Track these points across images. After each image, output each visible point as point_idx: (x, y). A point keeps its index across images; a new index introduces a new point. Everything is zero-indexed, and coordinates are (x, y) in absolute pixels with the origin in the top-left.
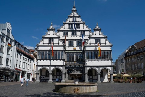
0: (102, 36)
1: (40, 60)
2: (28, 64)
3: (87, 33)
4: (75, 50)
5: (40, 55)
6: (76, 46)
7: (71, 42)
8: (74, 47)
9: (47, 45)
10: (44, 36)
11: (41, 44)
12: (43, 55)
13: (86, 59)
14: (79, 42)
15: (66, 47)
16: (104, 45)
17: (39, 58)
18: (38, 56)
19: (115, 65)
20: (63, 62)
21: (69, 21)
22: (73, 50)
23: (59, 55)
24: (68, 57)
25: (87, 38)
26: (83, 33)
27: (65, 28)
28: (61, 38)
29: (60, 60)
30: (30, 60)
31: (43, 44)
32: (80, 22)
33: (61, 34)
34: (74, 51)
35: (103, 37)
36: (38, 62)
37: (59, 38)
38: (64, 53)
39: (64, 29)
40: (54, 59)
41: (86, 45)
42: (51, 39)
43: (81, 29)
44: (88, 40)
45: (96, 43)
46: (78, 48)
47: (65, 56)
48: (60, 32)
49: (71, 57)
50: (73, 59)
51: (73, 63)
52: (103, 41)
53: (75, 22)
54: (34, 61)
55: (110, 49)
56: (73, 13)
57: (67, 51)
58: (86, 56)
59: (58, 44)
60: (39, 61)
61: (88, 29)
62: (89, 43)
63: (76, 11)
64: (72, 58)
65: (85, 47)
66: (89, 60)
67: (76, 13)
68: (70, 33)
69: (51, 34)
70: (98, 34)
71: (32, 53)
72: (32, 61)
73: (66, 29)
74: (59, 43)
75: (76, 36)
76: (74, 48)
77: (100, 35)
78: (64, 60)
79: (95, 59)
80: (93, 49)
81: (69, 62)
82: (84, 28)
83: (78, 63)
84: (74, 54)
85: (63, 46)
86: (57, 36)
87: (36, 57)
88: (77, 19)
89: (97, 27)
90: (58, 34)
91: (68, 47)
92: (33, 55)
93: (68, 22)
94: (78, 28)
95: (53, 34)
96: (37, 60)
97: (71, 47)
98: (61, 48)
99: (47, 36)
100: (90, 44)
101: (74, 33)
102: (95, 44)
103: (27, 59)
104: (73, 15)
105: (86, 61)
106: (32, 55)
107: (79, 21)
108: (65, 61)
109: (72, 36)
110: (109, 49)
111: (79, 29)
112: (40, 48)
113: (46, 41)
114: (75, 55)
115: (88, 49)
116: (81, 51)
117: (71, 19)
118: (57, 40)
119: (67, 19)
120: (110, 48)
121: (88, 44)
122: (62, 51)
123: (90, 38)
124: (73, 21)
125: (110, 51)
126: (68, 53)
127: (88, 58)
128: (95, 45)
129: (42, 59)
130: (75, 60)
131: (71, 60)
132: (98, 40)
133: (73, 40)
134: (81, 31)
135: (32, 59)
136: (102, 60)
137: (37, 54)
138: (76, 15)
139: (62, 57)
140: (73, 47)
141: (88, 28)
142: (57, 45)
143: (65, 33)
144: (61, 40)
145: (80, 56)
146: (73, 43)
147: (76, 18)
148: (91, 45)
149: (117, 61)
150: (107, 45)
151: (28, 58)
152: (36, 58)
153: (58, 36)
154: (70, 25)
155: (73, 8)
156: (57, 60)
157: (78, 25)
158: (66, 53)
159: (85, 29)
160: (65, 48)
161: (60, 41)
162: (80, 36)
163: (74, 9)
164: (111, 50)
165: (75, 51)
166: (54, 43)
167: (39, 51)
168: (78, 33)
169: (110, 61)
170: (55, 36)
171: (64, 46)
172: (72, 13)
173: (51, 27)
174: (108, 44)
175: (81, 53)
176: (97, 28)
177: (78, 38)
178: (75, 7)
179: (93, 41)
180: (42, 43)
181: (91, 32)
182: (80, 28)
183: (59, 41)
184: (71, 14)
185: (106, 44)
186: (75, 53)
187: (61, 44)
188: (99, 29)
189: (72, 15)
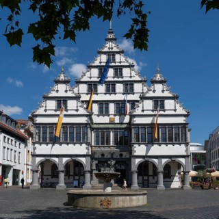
0: (167, 94)
1: (40, 144)
2: (15, 151)
3: (138, 88)
4: (112, 122)
5: (39, 133)
6: (115, 115)
7: (104, 106)
8: (111, 116)
9: (53, 113)
10: (46, 95)
11: (41, 111)
12: (45, 133)
13: (134, 141)
14: (121, 107)
15: (93, 116)
17: (37, 140)
18: (34, 136)
19: (205, 152)
20: (87, 148)
21: (101, 63)
22: (108, 122)
23: (78, 133)
24: (97, 137)
25: (136, 97)
26: (129, 86)
27: (91, 77)
28: (81, 99)
29: (81, 144)
30: (18, 143)
31: (46, 110)
32: (122, 64)
33: (83, 88)
34: (110, 126)
35: (171, 95)
36: (35, 149)
37: (77, 98)
38: (89, 129)
39: (89, 80)
40: (68, 141)
41: (134, 114)
42: (62, 102)
43: (125, 79)
44: (138, 101)
45: (155, 108)
46: (117, 120)
47: (92, 136)
48: (81, 86)
49: (103, 137)
50: (108, 142)
51: (107, 149)
52: (169, 104)
53: (113, 64)
54: (26, 145)
55: (184, 122)
56: (108, 45)
57: (96, 124)
58: (133, 136)
59: (77, 110)
60: (37, 145)
61: (140, 79)
62: (140, 109)
63: (115, 39)
64: (107, 140)
65: (132, 116)
66: (139, 144)
67: (114, 45)
68: (101, 88)
69: (62, 90)
70: (159, 90)
71: (22, 127)
72: (22, 145)
73: (93, 79)
74: (79, 108)
75: (115, 94)
76: (110, 119)
77: (163, 91)
78: (89, 144)
79: (154, 142)
80: (148, 120)
81: (99, 147)
82: (131, 77)
83: (118, 150)
84: (110, 132)
85: (86, 116)
86: (74, 95)
87: (31, 135)
88: (117, 57)
89: (158, 75)
90: (76, 90)
91: (98, 116)
92: (25, 131)
93: (97, 63)
94: (118, 78)
95: (66, 91)
96: (34, 144)
97: (104, 116)
98: (83, 120)
99: (53, 94)
100: (143, 111)
101: (111, 88)
102: (153, 111)
103: (12, 140)
104: (109, 48)
105: (135, 145)
106: (22, 131)
107: (120, 62)
108: (91, 146)
109: (105, 94)
110: (181, 120)
111: (120, 79)
112: (39, 120)
113: (52, 105)
114: (112, 134)
115: (138, 121)
116: (124, 126)
117: (104, 58)
118: (74, 102)
119: (96, 57)
120: (184, 118)
121: (138, 111)
122: (85, 125)
123: (143, 98)
124: (108, 61)
125: (184, 126)
126: (97, 129)
127: (138, 140)
128: (153, 113)
129: (44, 141)
130: (112, 144)
131: (103, 143)
132: (159, 102)
133: (107, 102)
134: (126, 83)
135: (22, 140)
136: (167, 144)
137: (33, 130)
138: (115, 49)
139: (84, 139)
140: (109, 115)
141: (140, 76)
142: (75, 113)
143: (92, 87)
144: (83, 102)
145: (121, 135)
146: (107, 108)
147: (114, 56)
148: (145, 113)
150: (177, 113)
152: (30, 139)
154: (103, 70)
155: (109, 33)
156: (74, 144)
157: (118, 70)
158: (92, 129)
159: (133, 79)
160: (91, 119)
161: (80, 104)
162: (123, 94)
163: (111, 36)
164: (187, 124)
165: (113, 126)
166: (68, 108)
167: (38, 126)
168: (120, 88)
169: (183, 146)
170: (70, 94)
171: (89, 116)
172: (105, 44)
173: (62, 75)
174: (180, 111)
175: (125, 129)
176: (158, 77)
177: (119, 97)
178: (112, 33)
179: (149, 104)
180: (44, 108)
181: (146, 84)
182: (123, 77)
183: (79, 105)
184: (103, 47)
185: (175, 110)
186: (112, 129)
187: (82, 111)
188: (163, 79)
189: (106, 50)
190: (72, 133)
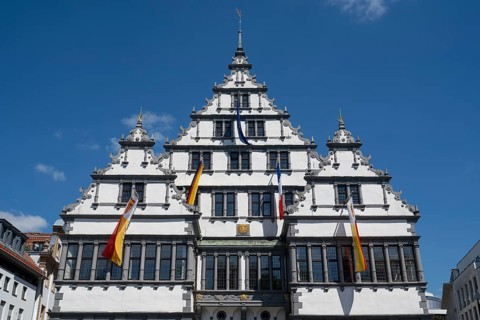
0: (364, 171)
1: (74, 285)
2: (12, 307)
3: (298, 159)
4: (243, 235)
5: (75, 259)
6: (250, 219)
7: (224, 198)
8: (240, 222)
9: (112, 211)
10: (100, 172)
11: (84, 208)
12: (87, 259)
13: (296, 278)
14: (262, 199)
15: (201, 221)
16: (381, 212)
17: (67, 276)
18: (62, 267)
19: (444, 312)
20: (186, 297)
21: (219, 109)
22: (234, 235)
23: (167, 259)
24: (209, 269)
25: (297, 180)
26: (279, 158)
27: (197, 139)
28: (178, 182)
29: (171, 285)
30: (21, 286)
31: (95, 206)
32: (264, 113)
33: (181, 160)
34: (239, 243)
35: (372, 174)
36: (59, 297)
37: (168, 178)
38: (191, 249)
39: (194, 143)
40: (142, 280)
41: (295, 214)
42: (133, 187)
43: (269, 142)
44: (301, 189)
45: (341, 202)
46: (257, 229)
47: (198, 268)
48: (176, 155)
49: (222, 272)
50: (235, 283)
51: (233, 300)
52: (371, 193)
53: (245, 113)
54: (39, 292)
55: (410, 234)
56: (234, 77)
57: (205, 239)
58: (295, 266)
59: (166, 206)
60: (65, 289)
61: (302, 143)
62: (308, 203)
63: (249, 67)
64: (232, 276)
65: (291, 221)
66: (310, 287)
67: (246, 77)
68: (220, 160)
69: (135, 162)
70: (346, 164)
71: (36, 251)
72: (31, 292)
73: (201, 142)
74: (170, 201)
75: (250, 172)
76: (239, 227)
77: (355, 166)
78: (189, 286)
79: (343, 282)
80: (328, 230)
81: (213, 294)
82: (282, 138)
83: (258, 303)
84: (238, 258)
85: (186, 218)
86: (161, 173)
87: (53, 267)
88: (254, 99)
89: (342, 132)
90: (165, 163)
91: (212, 220)
92: (41, 259)
93: (211, 110)
94: (256, 139)
95: (144, 164)
96: (58, 284)
97: (224, 220)
98: (180, 228)
99: (116, 170)
100: (314, 208)
101: (239, 159)
102: (336, 208)
103: (8, 279)
104: (237, 83)
105: (299, 290)
106: (35, 258)
107: (260, 109)
108: (195, 293)
109: (228, 173)
110: (402, 230)
111: (260, 143)
112: (78, 228)
113: (110, 193)
114: (243, 262)
115: (303, 230)
116: (273, 243)
117: (226, 101)
118: (162, 187)
119: (211, 98)
120: (409, 226)
121: (303, 210)
122: (182, 241)
123: (312, 179)
124: (237, 106)
125: (410, 242)
126: (210, 250)
127: (305, 275)
128: (338, 214)
129: (83, 279)
130: (243, 287)
131: (222, 285)
132: (347, 188)
133: (233, 191)
134: (272, 151)
135: (32, 279)
136: (374, 287)
137: (60, 254)
138: (249, 85)
139: (178, 271)
140: (236, 220)
141: (301, 137)
142: (160, 211)
143: (200, 158)
144: (180, 188)
145: (266, 265)
146: (233, 203)
147: (246, 96)
148: (319, 212)
149: (447, 288)
150: (391, 212)
151: (12, 276)
152: (52, 277)
153: (164, 171)
154: (223, 124)
155: (237, 55)
156: (155, 286)
157: (257, 123)
158: (199, 251)
159: (286, 142)
160: (196, 227)
161: (173, 193)
162: (268, 173)
163: (240, 61)
164: (417, 238)
165: (245, 243)
166: (147, 201)
167: (73, 241)
168: (259, 160)
169: (413, 291)
170: (152, 170)
171: (193, 219)
172: (229, 74)
173: (138, 131)
174: (397, 208)
175: (273, 250)
176: (343, 137)
177: (259, 179)
178: (243, 55)
179: (326, 194)
180: (92, 201)
181: (315, 153)
182: (265, 139)
183: (171, 195)
184: (225, 80)
185: (386, 207)
186: (243, 250)
187: (177, 208)
188: (353, 140)
189: (230, 85)
190: (151, 259)
